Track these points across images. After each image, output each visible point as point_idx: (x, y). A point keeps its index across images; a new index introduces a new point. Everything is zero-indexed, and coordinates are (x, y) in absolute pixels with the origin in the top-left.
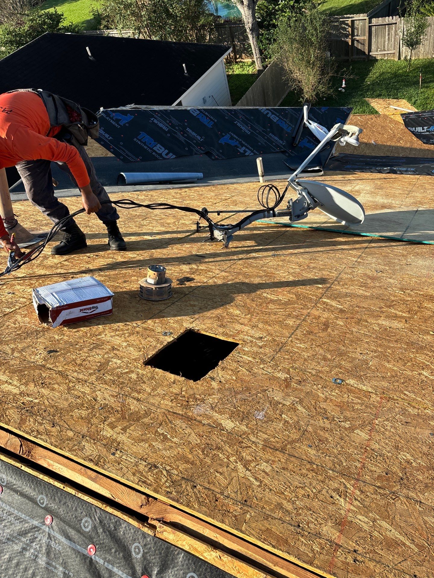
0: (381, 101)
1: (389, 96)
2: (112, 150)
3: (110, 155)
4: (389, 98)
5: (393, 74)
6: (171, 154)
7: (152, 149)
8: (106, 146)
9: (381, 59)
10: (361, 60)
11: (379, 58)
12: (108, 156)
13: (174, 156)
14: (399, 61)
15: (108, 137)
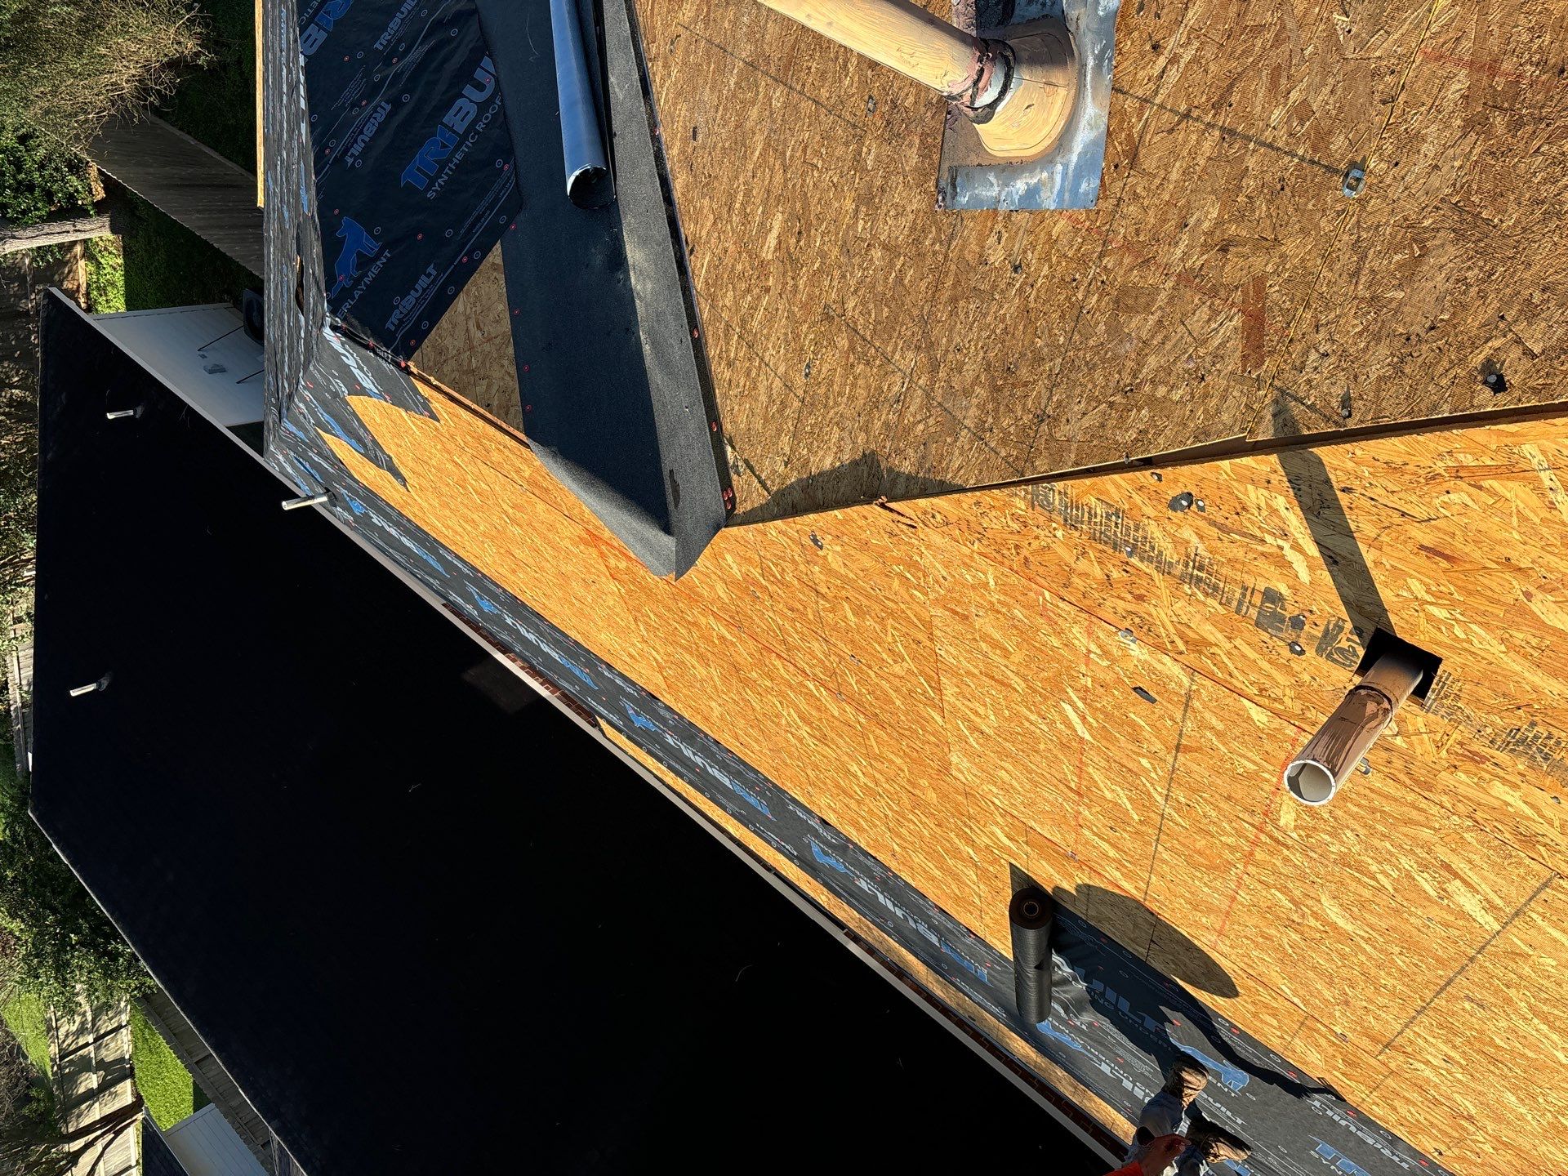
2: (477, 255)
3: (496, 255)
6: (479, 74)
7: (464, 137)
8: (460, 277)
12: (499, 261)
13: (486, 62)
15: (429, 275)
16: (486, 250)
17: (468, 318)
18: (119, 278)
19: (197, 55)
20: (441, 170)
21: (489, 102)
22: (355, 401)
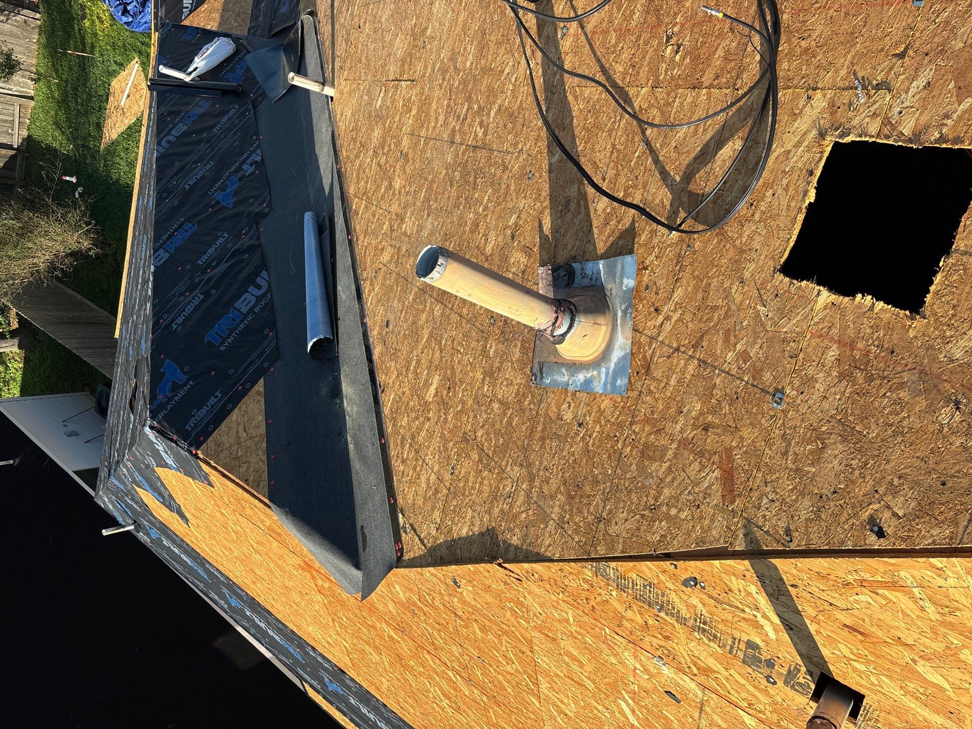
0: (109, 122)
1: (102, 109)
2: (248, 385)
4: (106, 109)
5: (60, 107)
6: (259, 280)
7: (246, 315)
8: (235, 399)
9: (29, 129)
10: (24, 163)
11: (25, 133)
13: (264, 274)
14: (36, 98)
15: (216, 397)
16: (254, 382)
17: (239, 424)
18: (19, 376)
19: (90, 249)
20: (230, 334)
21: (264, 295)
22: (160, 471)
